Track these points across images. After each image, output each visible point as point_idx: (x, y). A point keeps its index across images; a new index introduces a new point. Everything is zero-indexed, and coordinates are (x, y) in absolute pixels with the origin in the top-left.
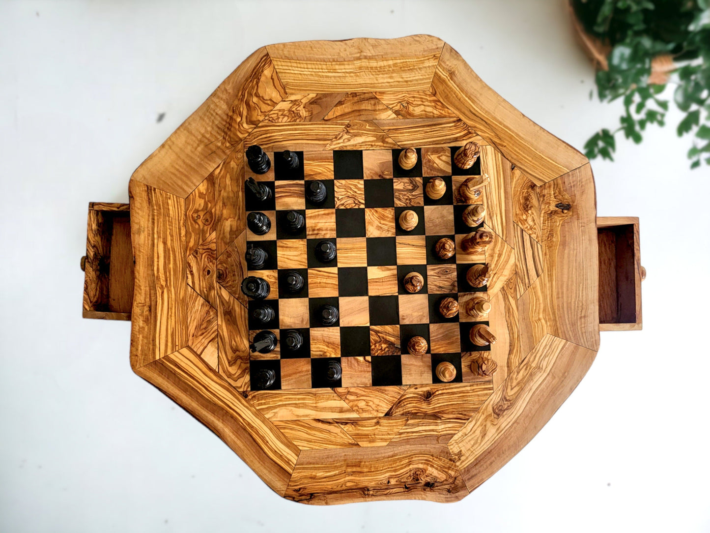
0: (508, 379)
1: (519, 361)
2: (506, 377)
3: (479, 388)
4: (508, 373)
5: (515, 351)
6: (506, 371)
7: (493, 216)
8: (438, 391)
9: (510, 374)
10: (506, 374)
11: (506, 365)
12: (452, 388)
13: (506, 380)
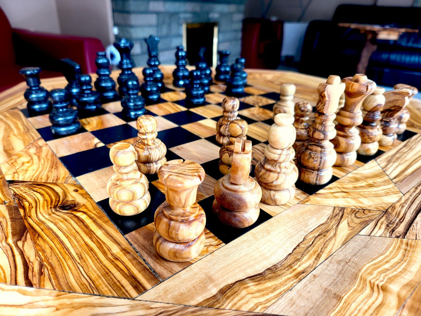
0: (190, 310)
1: (257, 306)
2: (194, 303)
3: (126, 267)
4: (208, 300)
5: (269, 284)
6: (208, 295)
7: (394, 162)
8: (84, 213)
9: (210, 307)
10: (200, 299)
11: (222, 286)
12: (100, 227)
13: (186, 307)
